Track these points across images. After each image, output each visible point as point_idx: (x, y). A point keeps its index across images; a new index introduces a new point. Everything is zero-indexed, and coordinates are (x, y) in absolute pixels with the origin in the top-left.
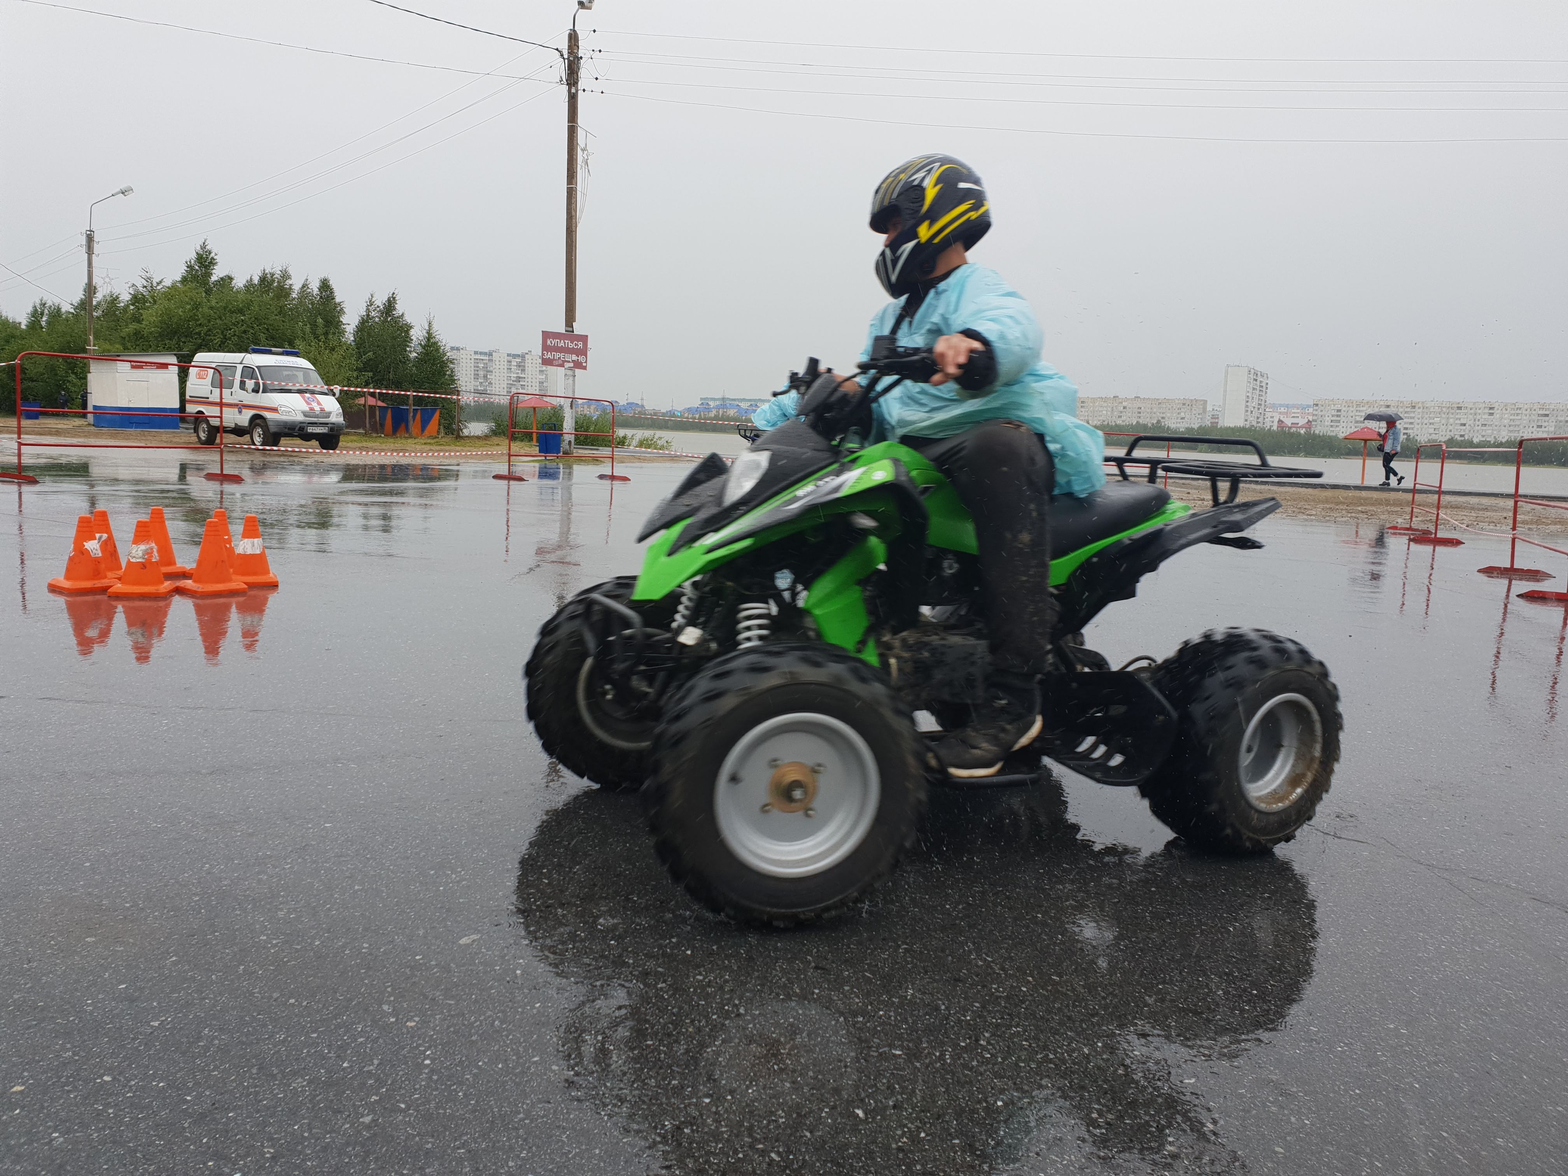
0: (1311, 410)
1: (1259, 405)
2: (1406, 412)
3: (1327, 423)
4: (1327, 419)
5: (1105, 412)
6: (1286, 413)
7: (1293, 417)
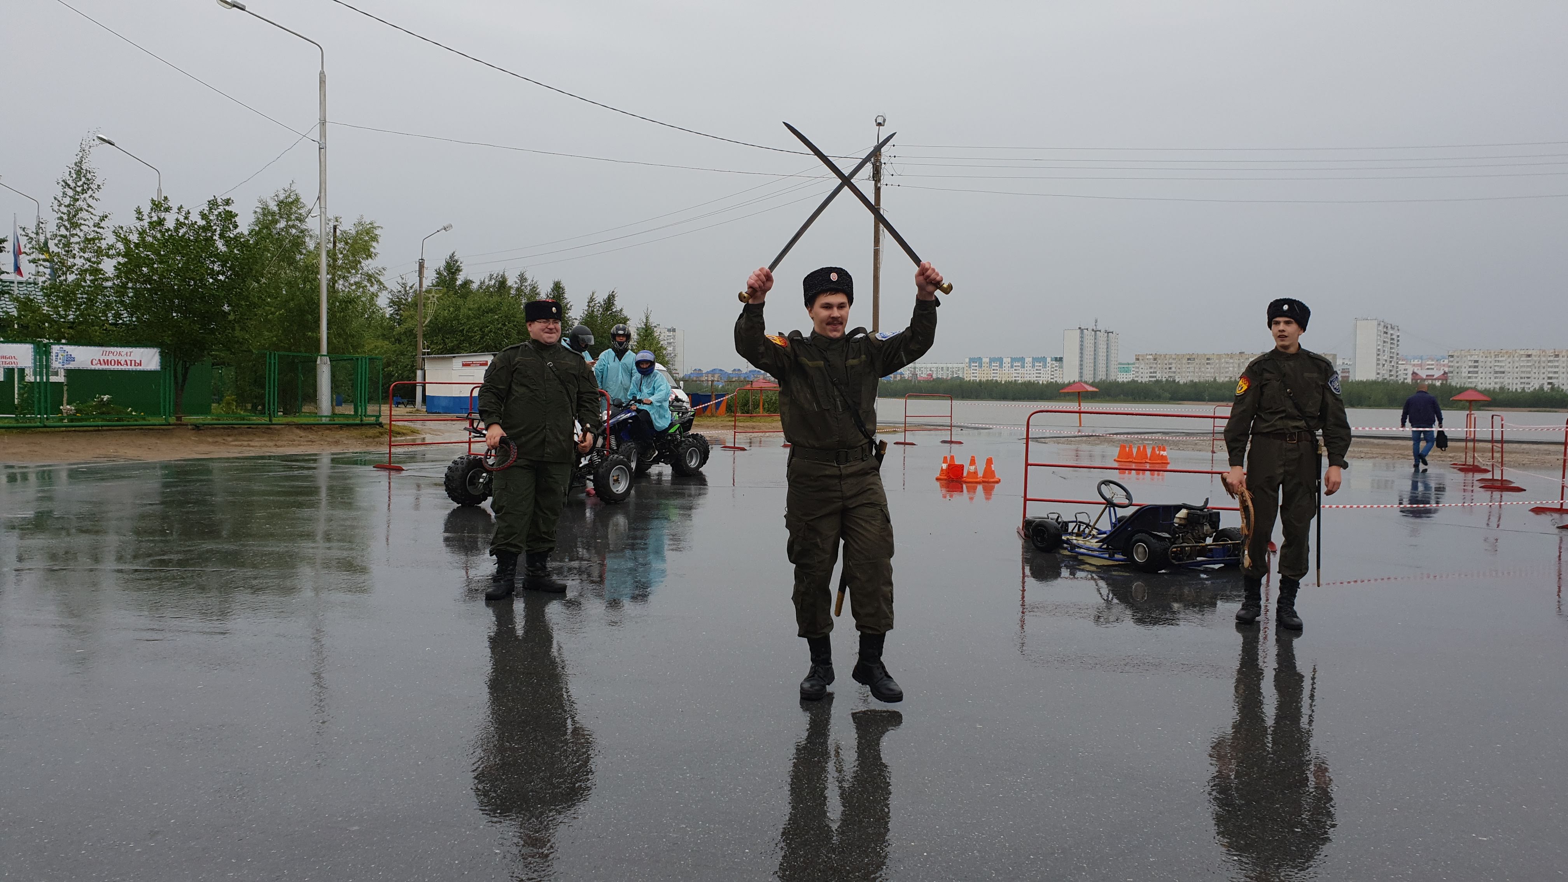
0: (1446, 361)
1: (1391, 357)
2: (1549, 362)
3: (1463, 375)
4: (1464, 370)
5: (1231, 369)
6: (1421, 365)
7: (1428, 369)
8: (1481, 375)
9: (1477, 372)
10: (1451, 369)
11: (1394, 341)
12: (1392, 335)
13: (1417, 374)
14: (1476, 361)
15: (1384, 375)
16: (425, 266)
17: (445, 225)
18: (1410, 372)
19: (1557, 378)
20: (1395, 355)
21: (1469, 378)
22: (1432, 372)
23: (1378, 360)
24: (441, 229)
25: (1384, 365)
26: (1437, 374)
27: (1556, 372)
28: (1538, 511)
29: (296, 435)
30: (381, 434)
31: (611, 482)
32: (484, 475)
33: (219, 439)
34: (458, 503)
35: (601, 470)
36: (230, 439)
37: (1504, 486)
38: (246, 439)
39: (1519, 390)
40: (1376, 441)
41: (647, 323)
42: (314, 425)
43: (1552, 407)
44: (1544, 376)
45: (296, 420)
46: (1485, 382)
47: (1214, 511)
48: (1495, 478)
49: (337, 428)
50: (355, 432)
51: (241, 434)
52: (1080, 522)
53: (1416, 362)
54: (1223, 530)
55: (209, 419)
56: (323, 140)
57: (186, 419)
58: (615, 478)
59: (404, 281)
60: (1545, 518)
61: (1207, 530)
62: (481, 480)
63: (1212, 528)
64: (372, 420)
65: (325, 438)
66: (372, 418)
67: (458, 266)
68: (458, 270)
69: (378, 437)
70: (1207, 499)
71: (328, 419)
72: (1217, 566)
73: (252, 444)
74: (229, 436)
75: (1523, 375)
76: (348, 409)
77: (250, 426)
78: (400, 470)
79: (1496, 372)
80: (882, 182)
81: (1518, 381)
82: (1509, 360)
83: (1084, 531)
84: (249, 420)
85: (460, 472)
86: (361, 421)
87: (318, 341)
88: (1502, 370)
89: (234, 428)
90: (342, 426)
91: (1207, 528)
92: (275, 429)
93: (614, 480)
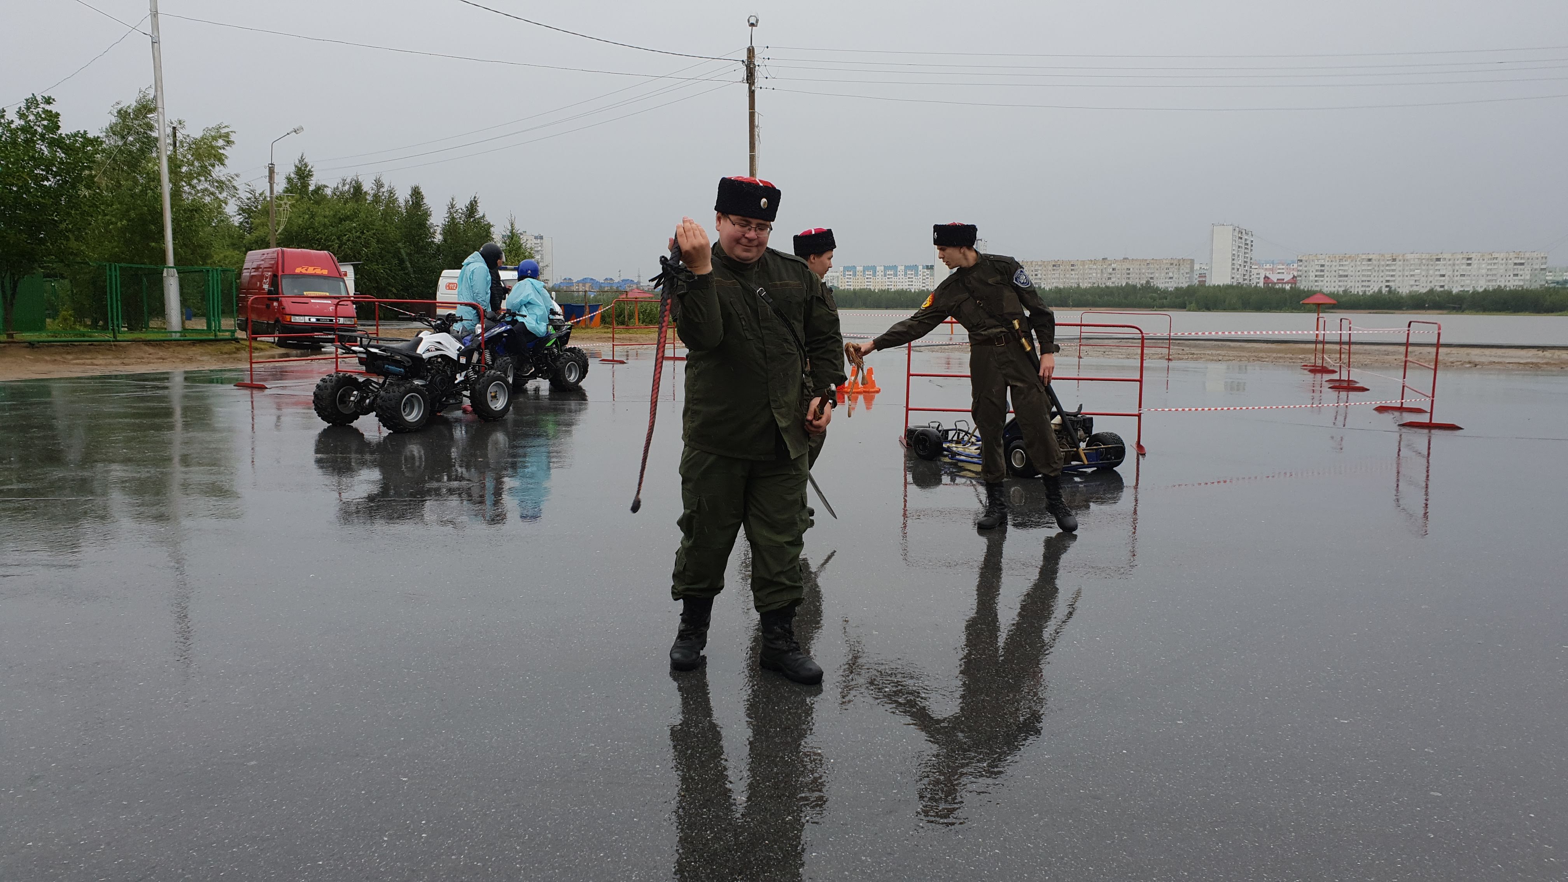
0: (1296, 266)
1: (1245, 262)
2: (1388, 265)
3: (1311, 278)
4: (1311, 274)
5: (1094, 275)
6: (1272, 270)
7: (1279, 273)
8: (1327, 279)
9: (1323, 276)
10: (1300, 273)
11: (1248, 246)
12: (1246, 240)
13: (1268, 278)
14: (1322, 266)
15: (1239, 279)
16: (276, 171)
17: (296, 128)
18: (1262, 276)
19: (1394, 281)
20: (1248, 260)
21: (1316, 281)
22: (1281, 276)
23: (1233, 264)
24: (292, 132)
25: (1238, 270)
26: (1287, 277)
27: (1392, 276)
28: (1381, 409)
29: (145, 352)
30: (238, 349)
31: (489, 398)
32: (355, 393)
33: (58, 358)
34: (328, 423)
35: (478, 387)
36: (70, 357)
37: (1349, 387)
38: (88, 357)
39: (1361, 293)
40: (1232, 344)
41: (512, 230)
42: (164, 341)
43: (1389, 308)
44: (1382, 279)
45: (143, 336)
46: (1330, 285)
47: (1088, 416)
48: (1342, 378)
49: (189, 344)
50: (210, 348)
51: (83, 352)
52: (959, 430)
53: (1268, 266)
54: (1096, 435)
55: (43, 336)
56: (156, 34)
57: (18, 337)
58: (493, 394)
59: (251, 188)
60: (1388, 417)
61: (1080, 436)
62: (352, 399)
63: (1085, 433)
64: (227, 335)
65: (176, 354)
66: (227, 333)
67: (310, 171)
68: (310, 174)
69: (235, 353)
70: (1081, 406)
71: (178, 334)
72: (1089, 470)
73: (95, 362)
74: (68, 353)
75: (1364, 279)
76: (199, 324)
77: (92, 343)
78: (262, 388)
79: (1340, 276)
80: (756, 84)
81: (1360, 284)
82: (1352, 264)
83: (963, 438)
84: (90, 337)
85: (330, 391)
86: (215, 336)
87: (164, 252)
88: (1346, 273)
89: (75, 345)
90: (195, 342)
91: (1081, 433)
92: (120, 346)
93: (492, 397)
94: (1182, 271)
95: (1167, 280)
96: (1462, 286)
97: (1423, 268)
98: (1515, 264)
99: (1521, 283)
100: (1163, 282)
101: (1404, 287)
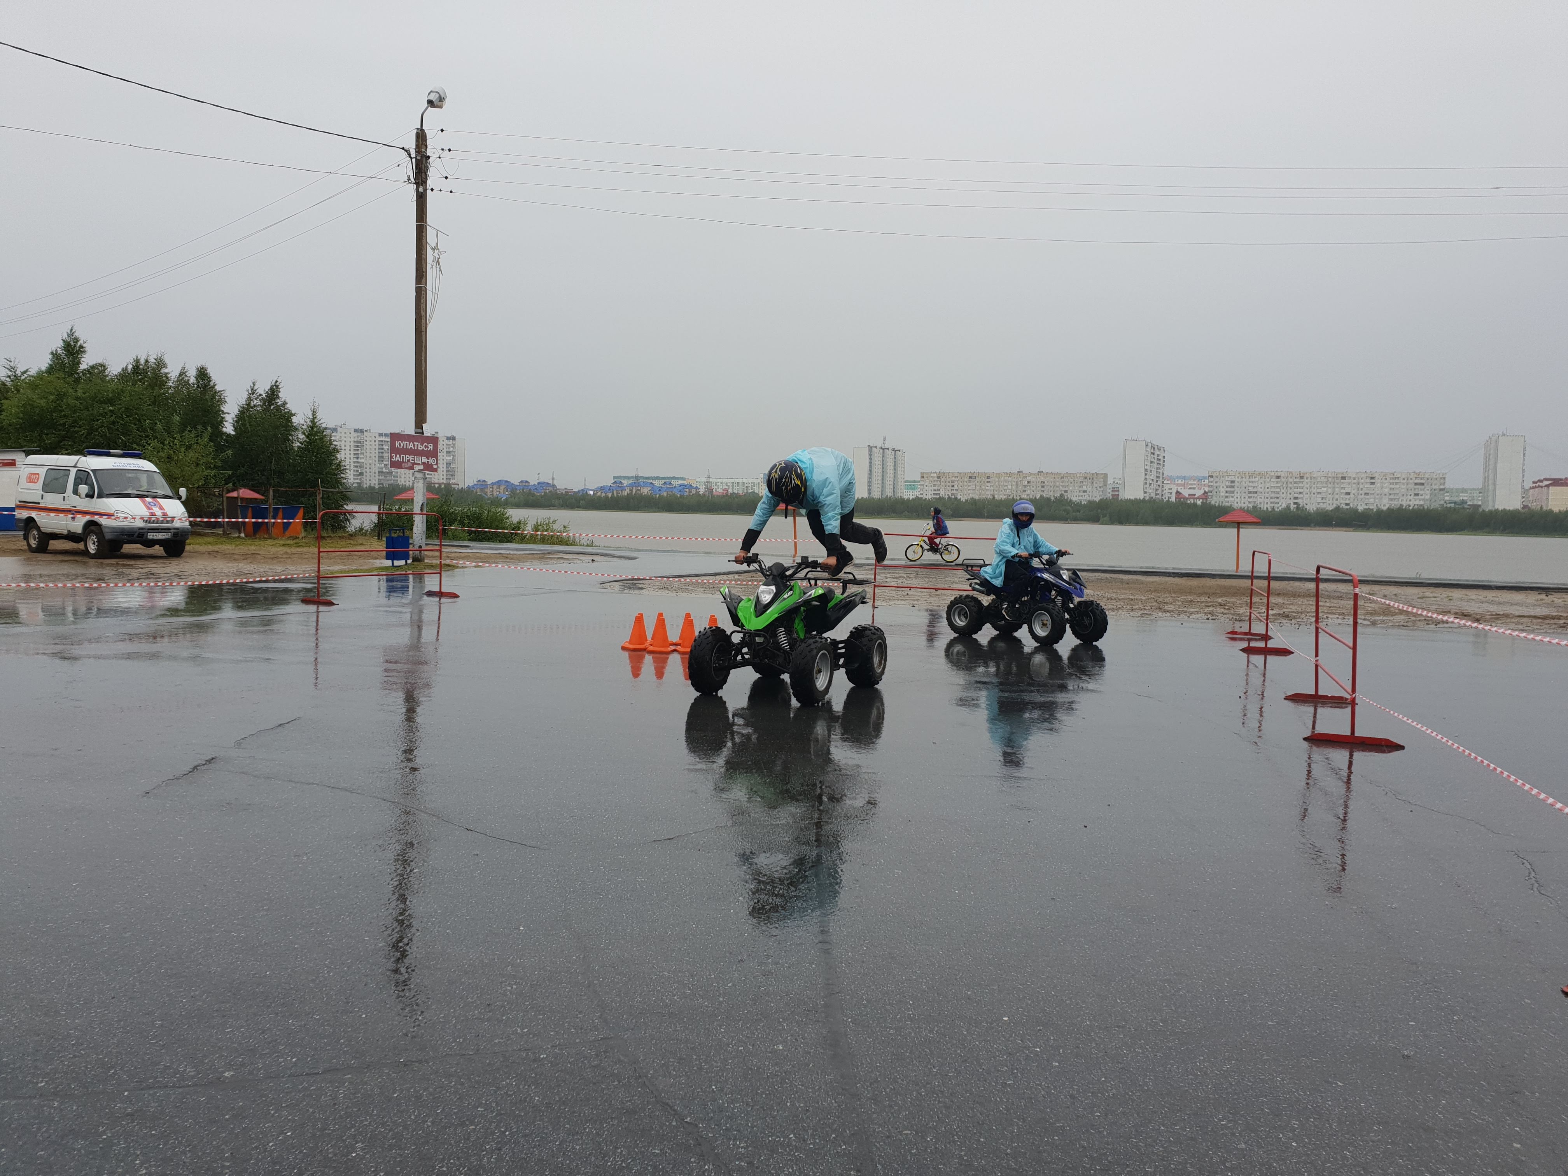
0: (1207, 481)
1: (1158, 477)
2: (1295, 483)
3: (1222, 494)
4: (1221, 489)
5: (1009, 487)
6: (1183, 485)
7: (1190, 488)
8: (1238, 495)
9: (1233, 492)
10: (1211, 489)
11: (1160, 462)
12: (1158, 455)
13: (1180, 493)
14: (1233, 482)
15: (1151, 494)
18: (1174, 491)
19: (1302, 498)
20: (1160, 475)
21: (1227, 497)
22: (1193, 492)
23: (1146, 479)
25: (1150, 484)
26: (1199, 493)
27: (1300, 493)
39: (1270, 509)
41: (314, 418)
43: (1297, 525)
44: (1291, 496)
46: (1239, 501)
53: (1180, 482)
67: (81, 346)
68: (82, 351)
75: (1273, 495)
79: (1250, 492)
80: (429, 187)
81: (1269, 501)
82: (1262, 480)
88: (1255, 490)
94: (1095, 485)
95: (1081, 494)
96: (1366, 504)
97: (1329, 486)
98: (1416, 484)
99: (1422, 503)
100: (1076, 496)
101: (1312, 504)
